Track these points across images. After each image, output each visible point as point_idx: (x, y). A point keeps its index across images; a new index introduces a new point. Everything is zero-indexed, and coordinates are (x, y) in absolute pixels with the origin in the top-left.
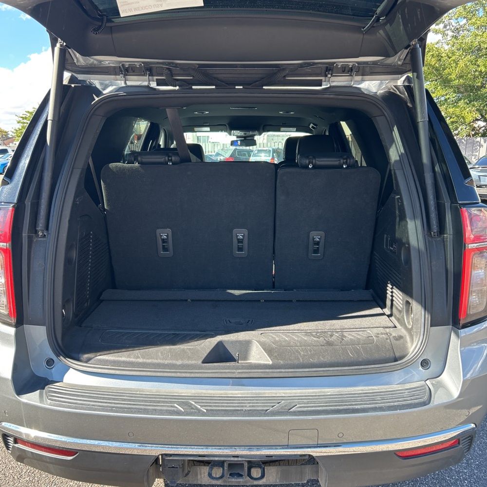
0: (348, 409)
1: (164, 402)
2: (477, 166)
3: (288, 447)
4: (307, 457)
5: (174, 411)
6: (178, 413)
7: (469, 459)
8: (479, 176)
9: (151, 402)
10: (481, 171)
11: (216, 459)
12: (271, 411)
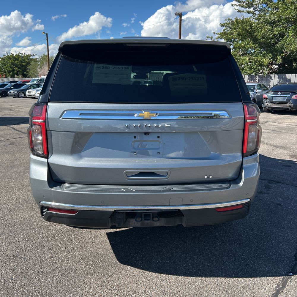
0: (195, 189)
1: (116, 188)
2: (271, 91)
3: (169, 206)
4: (178, 210)
5: (121, 191)
6: (123, 192)
7: (254, 228)
8: (272, 97)
9: (110, 188)
10: (273, 94)
11: (139, 211)
12: (162, 191)
